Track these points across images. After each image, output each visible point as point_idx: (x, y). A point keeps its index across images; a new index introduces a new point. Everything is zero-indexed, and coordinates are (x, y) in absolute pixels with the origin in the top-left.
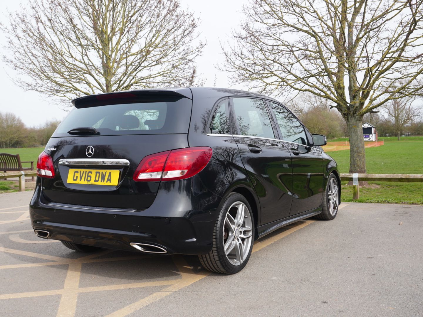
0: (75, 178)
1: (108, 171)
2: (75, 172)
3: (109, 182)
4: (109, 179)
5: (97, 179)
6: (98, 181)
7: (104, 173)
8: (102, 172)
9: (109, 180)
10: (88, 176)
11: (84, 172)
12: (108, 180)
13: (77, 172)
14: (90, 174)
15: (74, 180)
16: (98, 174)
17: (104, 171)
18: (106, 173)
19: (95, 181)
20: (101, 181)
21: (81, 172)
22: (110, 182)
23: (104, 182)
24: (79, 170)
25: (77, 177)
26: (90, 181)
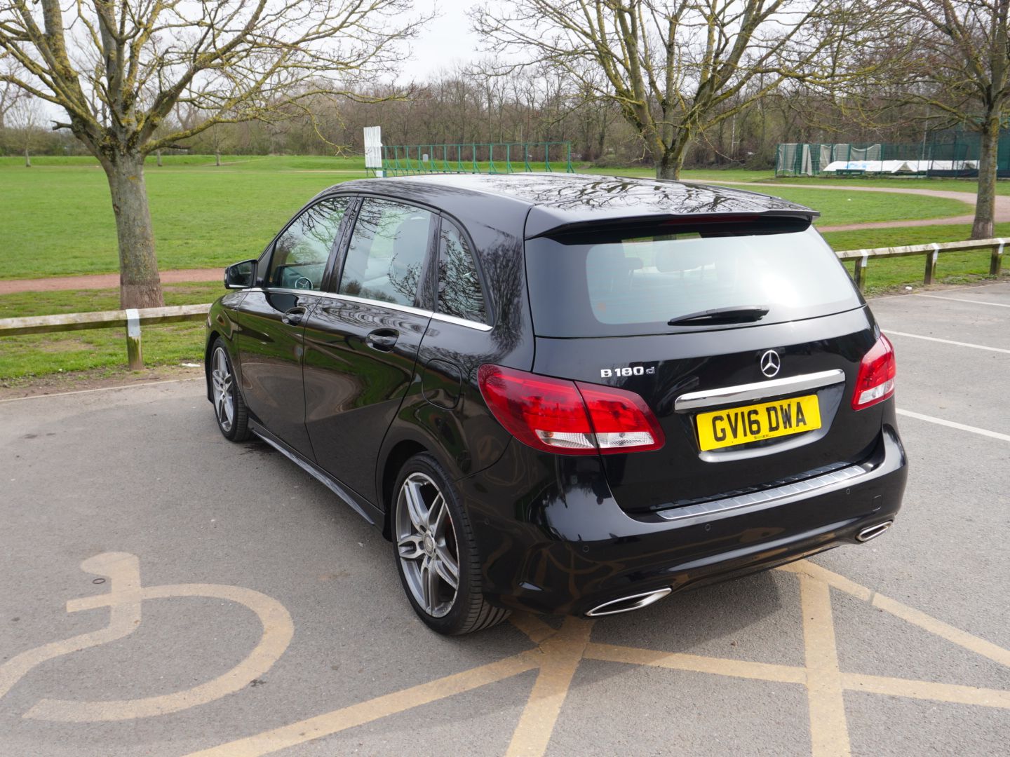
0: (720, 435)
1: (794, 401)
2: (715, 419)
3: (801, 424)
4: (800, 417)
5: (774, 425)
6: (777, 428)
7: (785, 407)
8: (781, 407)
9: (801, 419)
10: (751, 423)
11: (736, 414)
12: (798, 421)
13: (721, 418)
14: (753, 417)
15: (718, 439)
16: (773, 413)
17: (785, 403)
18: (789, 405)
19: (772, 429)
20: (785, 427)
21: (728, 416)
22: (805, 424)
23: (791, 426)
24: (723, 413)
25: (723, 430)
26: (758, 431)
